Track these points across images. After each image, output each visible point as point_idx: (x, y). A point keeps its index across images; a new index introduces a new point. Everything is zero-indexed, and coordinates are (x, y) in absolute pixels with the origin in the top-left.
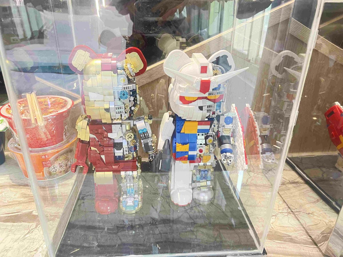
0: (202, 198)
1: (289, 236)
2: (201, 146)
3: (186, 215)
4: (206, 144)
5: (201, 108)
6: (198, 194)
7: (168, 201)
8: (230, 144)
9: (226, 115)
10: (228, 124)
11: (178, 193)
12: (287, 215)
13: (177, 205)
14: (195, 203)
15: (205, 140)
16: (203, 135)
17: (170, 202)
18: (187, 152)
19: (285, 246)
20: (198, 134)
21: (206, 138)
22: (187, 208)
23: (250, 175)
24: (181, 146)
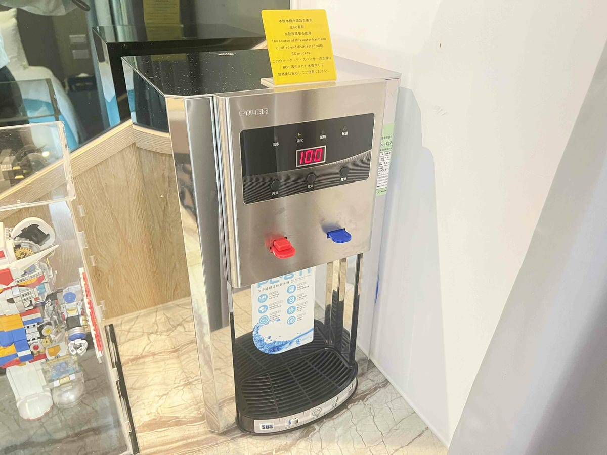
0: (66, 399)
1: (177, 417)
2: (34, 341)
3: (40, 431)
4: (42, 337)
5: (11, 301)
6: (60, 396)
7: (16, 417)
8: (81, 326)
9: (65, 291)
10: (69, 302)
11: (27, 405)
12: (182, 389)
13: (29, 420)
14: (57, 408)
15: (38, 332)
16: (34, 326)
17: (20, 418)
18: (16, 355)
19: (167, 433)
20: (26, 326)
21: (40, 329)
22: (43, 420)
23: (149, 340)
24: (3, 350)
